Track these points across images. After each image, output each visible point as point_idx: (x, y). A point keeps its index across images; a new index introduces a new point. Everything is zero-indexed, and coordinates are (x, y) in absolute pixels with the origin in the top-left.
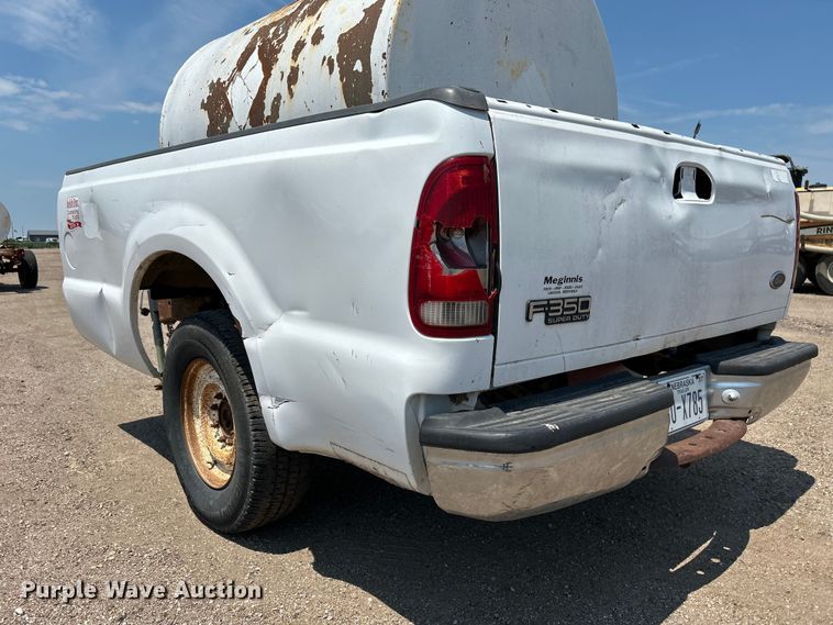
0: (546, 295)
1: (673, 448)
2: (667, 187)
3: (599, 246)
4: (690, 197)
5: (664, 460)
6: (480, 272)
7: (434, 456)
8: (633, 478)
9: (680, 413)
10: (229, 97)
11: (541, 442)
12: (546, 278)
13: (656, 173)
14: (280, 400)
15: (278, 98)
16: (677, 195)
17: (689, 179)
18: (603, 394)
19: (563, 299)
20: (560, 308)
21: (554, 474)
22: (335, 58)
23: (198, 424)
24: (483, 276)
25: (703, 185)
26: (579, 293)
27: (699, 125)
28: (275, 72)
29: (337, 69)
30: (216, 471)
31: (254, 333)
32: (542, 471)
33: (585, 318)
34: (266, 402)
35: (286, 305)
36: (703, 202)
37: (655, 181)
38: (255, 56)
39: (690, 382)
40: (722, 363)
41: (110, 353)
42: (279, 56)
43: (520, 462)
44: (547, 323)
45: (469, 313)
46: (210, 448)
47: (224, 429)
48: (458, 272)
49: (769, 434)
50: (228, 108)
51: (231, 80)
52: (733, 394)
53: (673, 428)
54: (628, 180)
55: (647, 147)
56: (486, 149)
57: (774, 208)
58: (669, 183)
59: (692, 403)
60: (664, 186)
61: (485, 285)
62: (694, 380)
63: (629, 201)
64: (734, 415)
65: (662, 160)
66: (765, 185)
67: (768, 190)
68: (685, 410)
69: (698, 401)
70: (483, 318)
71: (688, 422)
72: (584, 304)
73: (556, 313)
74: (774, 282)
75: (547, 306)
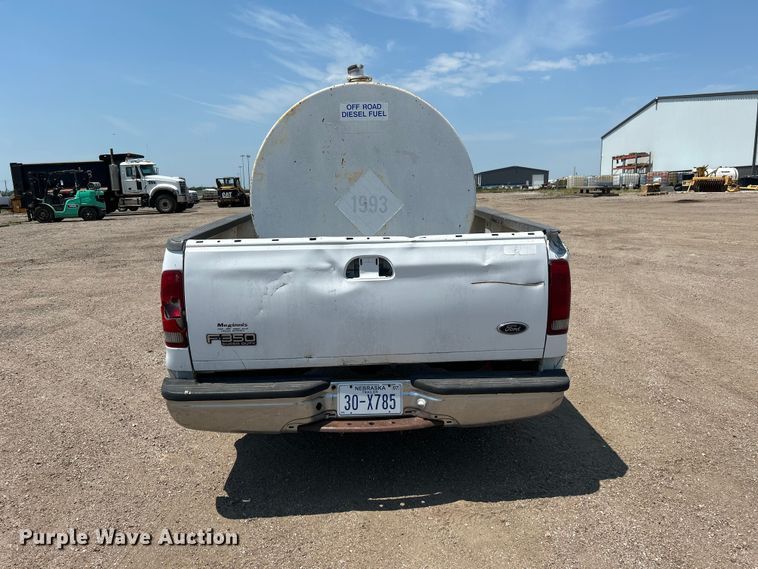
0: (220, 332)
9: (363, 405)
12: (219, 324)
16: (352, 275)
17: (370, 265)
19: (232, 335)
20: (230, 338)
26: (247, 331)
33: (252, 343)
36: (384, 278)
37: (323, 270)
39: (381, 388)
44: (223, 344)
52: (423, 401)
54: (291, 273)
57: (498, 276)
58: (340, 270)
59: (381, 401)
60: (335, 272)
61: (180, 326)
62: (386, 387)
63: (290, 284)
64: (426, 416)
65: (334, 257)
66: (484, 260)
67: (486, 264)
68: (370, 404)
69: (389, 401)
70: (181, 340)
71: (373, 412)
72: (250, 338)
73: (227, 340)
74: (503, 329)
75: (220, 337)
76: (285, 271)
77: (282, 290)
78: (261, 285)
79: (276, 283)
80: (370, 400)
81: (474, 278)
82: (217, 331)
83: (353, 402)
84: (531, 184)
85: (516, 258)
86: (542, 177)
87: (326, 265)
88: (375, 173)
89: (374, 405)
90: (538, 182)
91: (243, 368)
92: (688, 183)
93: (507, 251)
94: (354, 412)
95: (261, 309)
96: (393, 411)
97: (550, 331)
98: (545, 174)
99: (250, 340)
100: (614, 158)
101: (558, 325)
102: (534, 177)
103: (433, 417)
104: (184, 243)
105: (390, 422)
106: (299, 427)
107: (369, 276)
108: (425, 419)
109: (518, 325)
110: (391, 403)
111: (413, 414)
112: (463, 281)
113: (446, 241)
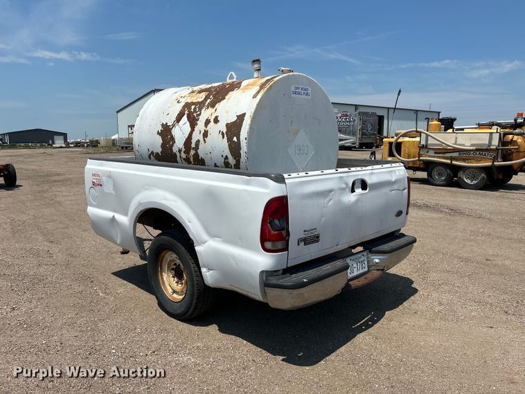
0: (304, 236)
1: (351, 283)
2: (348, 190)
4: (359, 191)
5: (347, 287)
6: (283, 232)
7: (269, 290)
8: (335, 294)
9: (355, 269)
10: (173, 133)
11: (302, 285)
12: (304, 231)
13: (344, 186)
14: (209, 269)
15: (198, 141)
16: (353, 191)
17: (358, 184)
18: (325, 266)
19: (310, 236)
20: (309, 239)
21: (306, 295)
22: (224, 132)
23: (165, 276)
24: (284, 233)
25: (364, 185)
26: (316, 233)
27: (400, 91)
28: (197, 129)
29: (226, 137)
30: (175, 295)
31: (199, 244)
32: (303, 294)
33: (318, 241)
34: (204, 270)
35: (213, 236)
36: (364, 192)
37: (343, 189)
38: (185, 119)
39: (360, 257)
40: (374, 249)
41: (116, 243)
42: (198, 122)
43: (295, 292)
44: (305, 245)
45: (280, 245)
46: (172, 286)
47: (177, 278)
48: (275, 233)
49: (407, 271)
50: (173, 139)
51: (173, 126)
52: (377, 261)
53: (350, 276)
54: (333, 192)
55: (341, 177)
56: (285, 194)
57: (396, 186)
58: (349, 188)
59: (361, 265)
61: (284, 236)
62: (362, 256)
63: (333, 199)
65: (347, 181)
67: (393, 180)
68: (357, 268)
70: (285, 246)
71: (358, 273)
72: (317, 237)
73: (307, 241)
74: (397, 214)
75: (304, 240)
76: (331, 191)
77: (330, 203)
78: (322, 201)
79: (328, 199)
81: (390, 188)
84: (53, 143)
85: (400, 177)
86: (62, 137)
88: (305, 131)
90: (59, 142)
91: (310, 259)
95: (322, 217)
98: (65, 135)
99: (316, 239)
100: (129, 126)
102: (56, 137)
105: (363, 278)
108: (378, 270)
110: (364, 265)
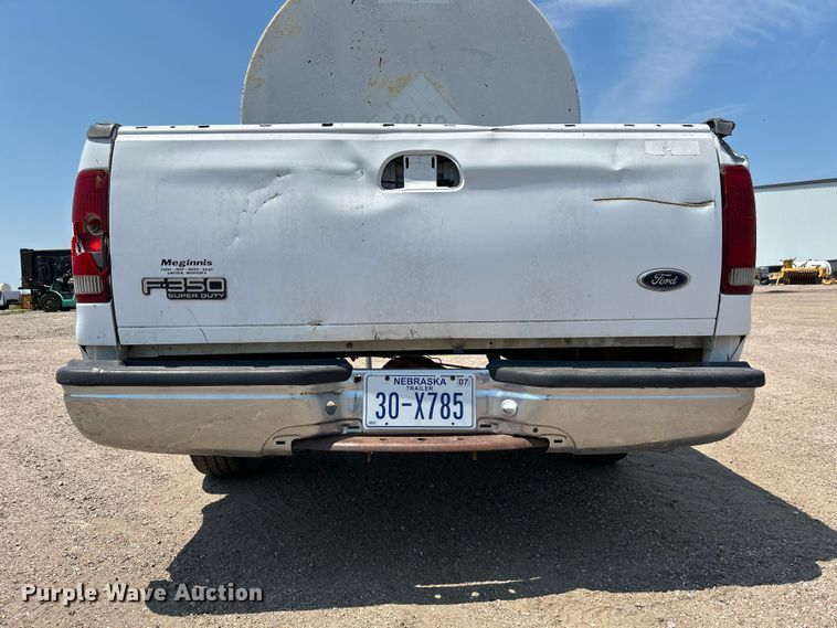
0: (165, 275)
3: (236, 235)
9: (406, 410)
12: (164, 261)
19: (185, 279)
20: (182, 285)
26: (208, 275)
33: (220, 297)
36: (445, 190)
37: (344, 174)
39: (437, 382)
40: (502, 369)
44: (169, 298)
54: (289, 176)
55: (336, 143)
57: (636, 189)
58: (370, 174)
59: (438, 405)
60: (363, 178)
61: (101, 264)
62: (447, 380)
63: (287, 195)
64: (517, 430)
65: (363, 153)
66: (614, 161)
67: (617, 167)
68: (420, 409)
69: (451, 405)
70: (99, 290)
71: (425, 423)
72: (216, 285)
73: (178, 290)
74: (650, 281)
75: (165, 284)
76: (278, 173)
77: (272, 205)
78: (238, 195)
79: (264, 191)
80: (420, 402)
81: (600, 192)
82: (161, 274)
83: (389, 403)
85: (666, 161)
87: (347, 165)
88: (428, 80)
89: (426, 412)
91: (202, 341)
92: (775, 276)
93: (650, 149)
94: (392, 423)
95: (234, 234)
96: (458, 423)
97: (727, 288)
99: (215, 290)
101: (740, 277)
103: (529, 431)
104: (116, 126)
106: (294, 443)
107: (420, 186)
108: (516, 436)
109: (674, 275)
110: (455, 409)
111: (493, 429)
112: (580, 195)
113: (549, 131)
